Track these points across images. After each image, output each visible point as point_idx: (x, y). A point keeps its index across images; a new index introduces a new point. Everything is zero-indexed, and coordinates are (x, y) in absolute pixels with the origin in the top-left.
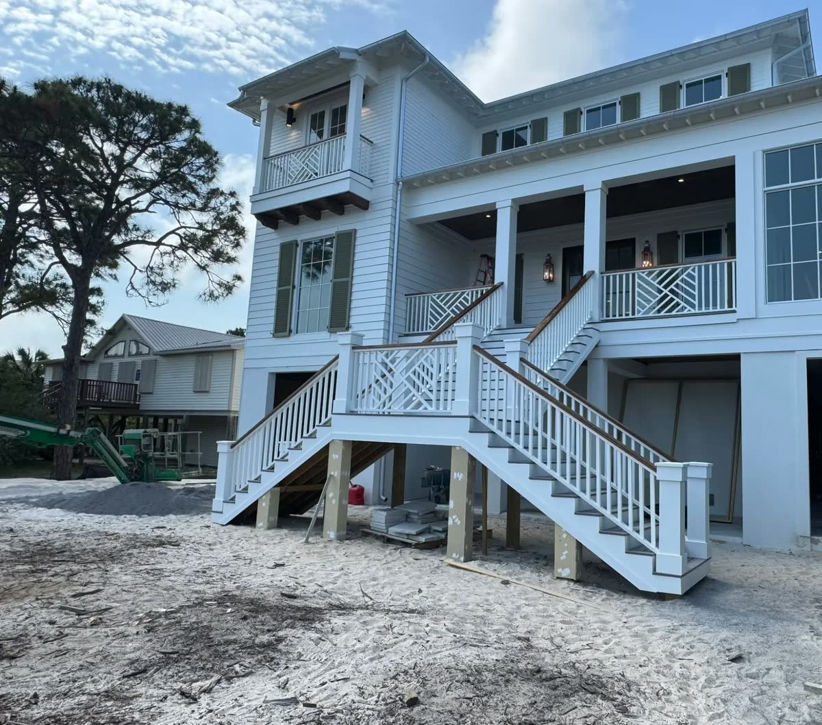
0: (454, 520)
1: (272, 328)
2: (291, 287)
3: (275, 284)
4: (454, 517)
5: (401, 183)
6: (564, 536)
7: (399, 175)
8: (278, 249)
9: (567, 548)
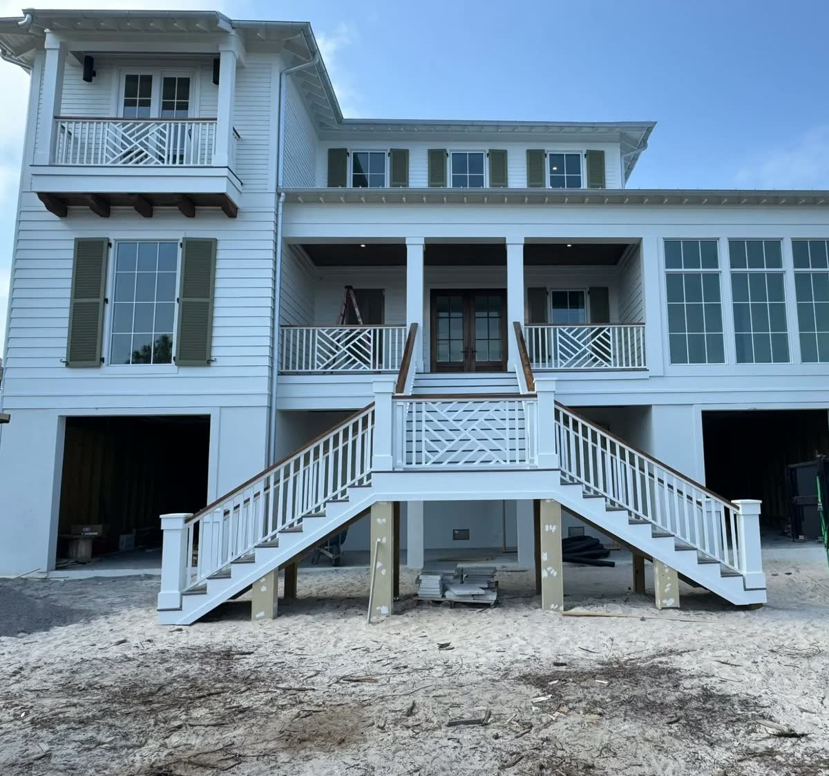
0: (549, 572)
1: (63, 354)
2: (101, 300)
3: (68, 293)
4: (549, 569)
5: (283, 194)
6: (667, 571)
7: (280, 184)
8: (72, 245)
9: (670, 581)
